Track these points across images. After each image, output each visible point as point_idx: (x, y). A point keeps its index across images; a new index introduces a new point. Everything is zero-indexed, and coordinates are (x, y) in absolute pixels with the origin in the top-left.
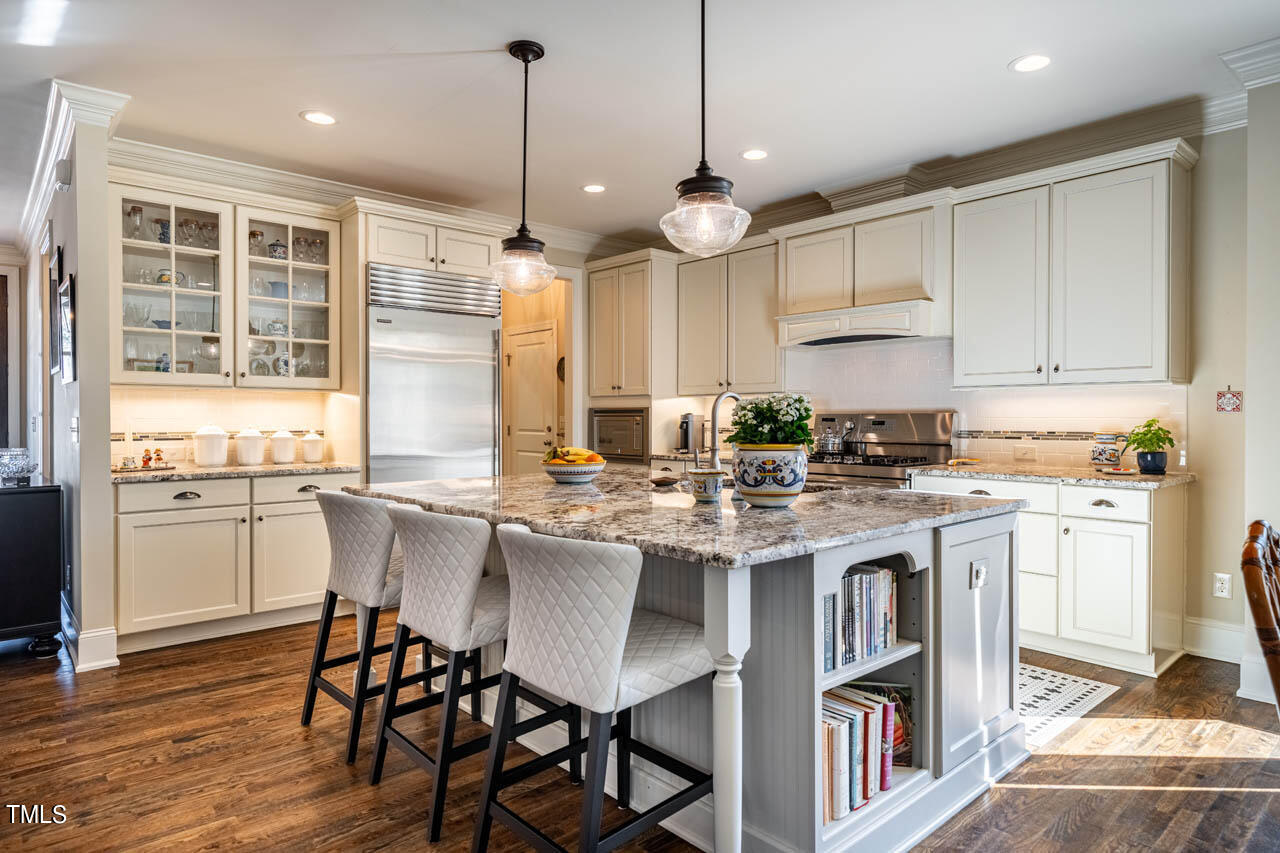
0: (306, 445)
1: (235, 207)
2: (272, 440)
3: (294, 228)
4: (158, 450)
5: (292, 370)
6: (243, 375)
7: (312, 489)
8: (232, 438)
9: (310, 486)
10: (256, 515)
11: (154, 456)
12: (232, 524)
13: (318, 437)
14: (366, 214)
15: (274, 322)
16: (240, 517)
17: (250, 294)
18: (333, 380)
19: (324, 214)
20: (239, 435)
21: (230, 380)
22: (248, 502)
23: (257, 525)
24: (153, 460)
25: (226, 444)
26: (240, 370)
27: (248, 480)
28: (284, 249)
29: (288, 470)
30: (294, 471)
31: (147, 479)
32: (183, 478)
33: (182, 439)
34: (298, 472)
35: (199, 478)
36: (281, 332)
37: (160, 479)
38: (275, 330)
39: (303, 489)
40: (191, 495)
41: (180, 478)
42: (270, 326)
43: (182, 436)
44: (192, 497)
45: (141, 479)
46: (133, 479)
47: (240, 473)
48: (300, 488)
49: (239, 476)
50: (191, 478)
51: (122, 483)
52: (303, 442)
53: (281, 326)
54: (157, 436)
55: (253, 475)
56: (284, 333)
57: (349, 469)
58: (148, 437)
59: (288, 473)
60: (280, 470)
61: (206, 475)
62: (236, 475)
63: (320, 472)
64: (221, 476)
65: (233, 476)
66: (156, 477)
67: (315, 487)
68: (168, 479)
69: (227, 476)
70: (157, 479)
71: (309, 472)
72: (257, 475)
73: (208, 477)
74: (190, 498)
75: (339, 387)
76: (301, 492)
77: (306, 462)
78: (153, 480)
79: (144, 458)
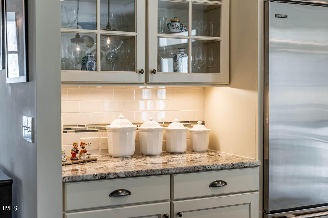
0: (195, 135)
2: (168, 131)
6: (154, 72)
7: (220, 184)
9: (219, 182)
10: (176, 211)
15: (173, 21)
16: (163, 213)
20: (143, 127)
21: (142, 77)
24: (79, 152)
26: (150, 69)
27: (169, 177)
29: (202, 166)
30: (207, 167)
31: (88, 178)
32: (118, 176)
33: (96, 131)
34: (210, 169)
35: (130, 176)
36: (178, 31)
37: (100, 178)
38: (174, 29)
39: (213, 185)
40: (122, 193)
41: (116, 176)
42: (169, 25)
43: (96, 128)
44: (123, 194)
45: (84, 177)
46: (77, 178)
47: (164, 170)
48: (211, 183)
49: (162, 173)
50: (124, 176)
51: (69, 182)
52: (191, 132)
53: (178, 24)
54: (78, 129)
55: (174, 172)
56: (180, 31)
57: (251, 164)
58: (71, 129)
59: (202, 168)
60: (196, 166)
61: (136, 172)
62: (160, 173)
63: (227, 167)
64: (148, 174)
65: (157, 173)
66: (96, 175)
67: (222, 182)
68: (105, 177)
69: (153, 174)
70: (97, 178)
71: (219, 168)
72: (177, 171)
73: (138, 175)
74: (122, 196)
75: (228, 82)
76: (211, 187)
77: (194, 151)
78: (93, 179)
79: (72, 151)
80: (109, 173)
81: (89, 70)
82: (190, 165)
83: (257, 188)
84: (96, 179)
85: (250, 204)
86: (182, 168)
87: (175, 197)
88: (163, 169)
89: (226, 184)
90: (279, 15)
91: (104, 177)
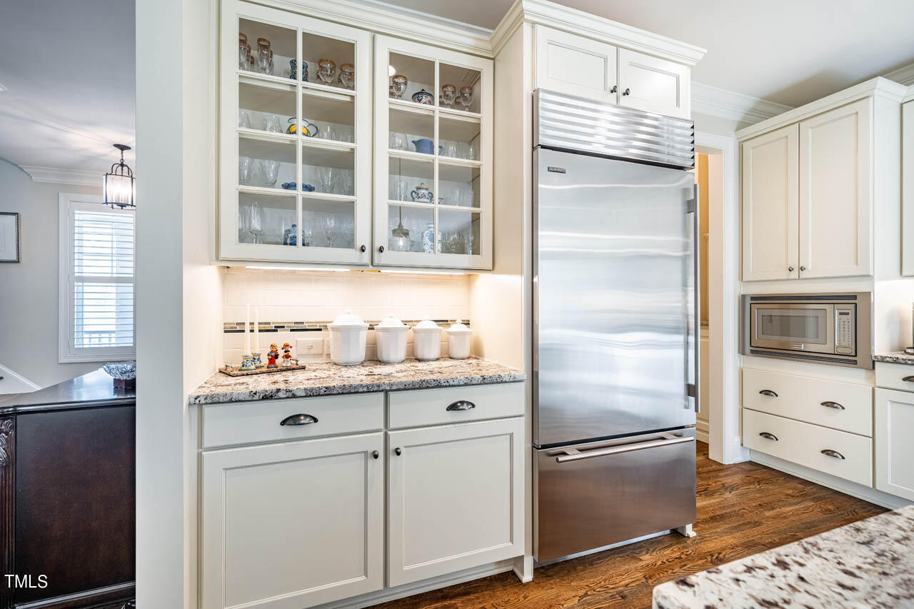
0: (452, 337)
1: (374, 38)
2: (415, 331)
3: (441, 65)
4: (286, 345)
5: (438, 246)
6: (381, 250)
7: (465, 406)
8: (371, 328)
9: (462, 402)
10: (392, 446)
11: (281, 353)
12: (360, 460)
13: (464, 328)
14: (533, 23)
15: (418, 188)
16: (370, 450)
17: (391, 147)
18: (484, 258)
19: (476, 48)
20: (380, 326)
21: (366, 257)
22: (382, 426)
23: (393, 459)
24: (280, 357)
25: (364, 336)
26: (377, 245)
27: (382, 395)
28: (429, 98)
29: (434, 381)
30: (442, 382)
31: (241, 398)
32: (293, 394)
33: (320, 330)
34: (447, 384)
35: (315, 394)
36: (425, 200)
37: (261, 397)
38: (419, 197)
39: (453, 407)
40: (305, 419)
41: (289, 394)
42: (414, 193)
43: (320, 326)
44: (305, 422)
45: (234, 397)
46: (221, 398)
47: (373, 385)
48: (449, 405)
49: (369, 390)
50: (304, 394)
51: (206, 403)
52: (449, 333)
53: (426, 192)
54: (293, 327)
55: (388, 388)
56: (428, 201)
57: (512, 377)
58: (283, 327)
59: (433, 384)
60: (424, 381)
61: (325, 389)
62: (365, 389)
63: (474, 382)
64: (345, 392)
65: (361, 390)
66: (255, 394)
67: (468, 403)
68: (272, 396)
69: (353, 391)
70: (256, 397)
71: (462, 383)
72: (394, 388)
73: (327, 392)
74: (304, 424)
75: (491, 266)
76: (450, 411)
77: (451, 358)
78: (250, 399)
79: (268, 355)
80: (278, 390)
81: (291, 244)
82: (417, 379)
83: (523, 411)
84: (254, 399)
85: (511, 435)
86: (401, 383)
87: (392, 425)
88: (370, 385)
89: (473, 406)
90: (553, 168)
91: (268, 397)
